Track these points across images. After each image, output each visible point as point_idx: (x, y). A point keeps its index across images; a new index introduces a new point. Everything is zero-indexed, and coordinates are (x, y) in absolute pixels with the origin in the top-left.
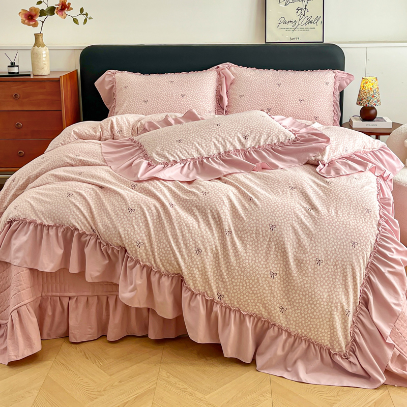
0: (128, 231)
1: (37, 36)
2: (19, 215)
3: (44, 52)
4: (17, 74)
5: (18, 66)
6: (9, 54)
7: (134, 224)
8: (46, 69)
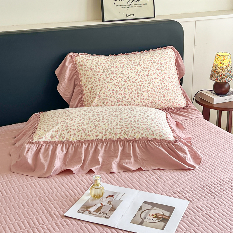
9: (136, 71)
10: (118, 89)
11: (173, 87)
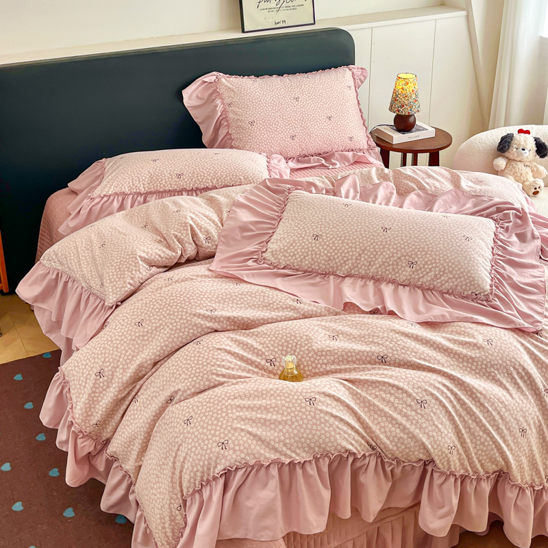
0: (433, 436)
2: (242, 459)
7: (436, 423)
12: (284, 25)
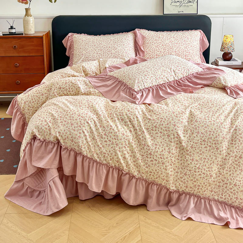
1: (27, 10)
3: (31, 20)
4: (15, 34)
5: (15, 29)
6: (9, 21)
8: (32, 31)
9: (170, 40)
10: (157, 49)
11: (193, 52)
12: (182, 13)
